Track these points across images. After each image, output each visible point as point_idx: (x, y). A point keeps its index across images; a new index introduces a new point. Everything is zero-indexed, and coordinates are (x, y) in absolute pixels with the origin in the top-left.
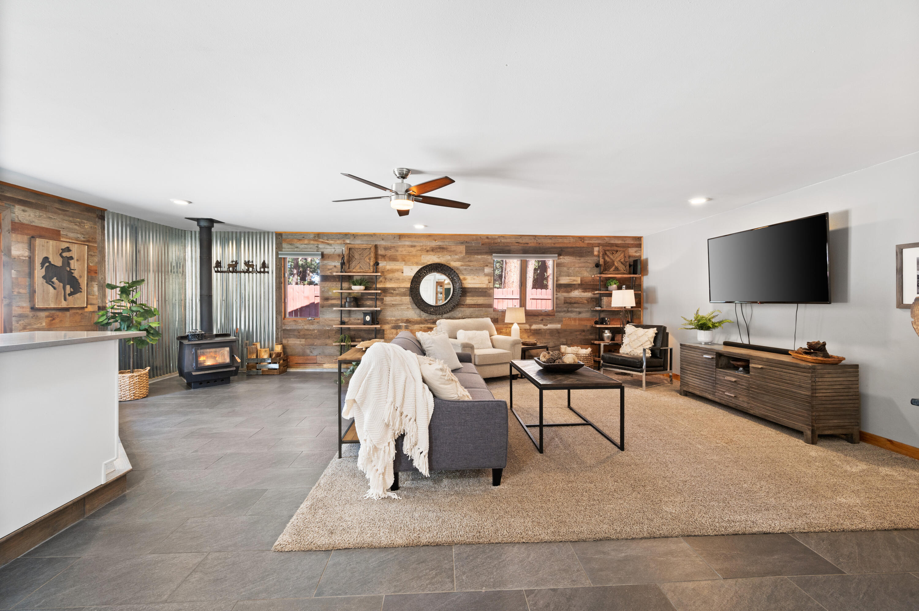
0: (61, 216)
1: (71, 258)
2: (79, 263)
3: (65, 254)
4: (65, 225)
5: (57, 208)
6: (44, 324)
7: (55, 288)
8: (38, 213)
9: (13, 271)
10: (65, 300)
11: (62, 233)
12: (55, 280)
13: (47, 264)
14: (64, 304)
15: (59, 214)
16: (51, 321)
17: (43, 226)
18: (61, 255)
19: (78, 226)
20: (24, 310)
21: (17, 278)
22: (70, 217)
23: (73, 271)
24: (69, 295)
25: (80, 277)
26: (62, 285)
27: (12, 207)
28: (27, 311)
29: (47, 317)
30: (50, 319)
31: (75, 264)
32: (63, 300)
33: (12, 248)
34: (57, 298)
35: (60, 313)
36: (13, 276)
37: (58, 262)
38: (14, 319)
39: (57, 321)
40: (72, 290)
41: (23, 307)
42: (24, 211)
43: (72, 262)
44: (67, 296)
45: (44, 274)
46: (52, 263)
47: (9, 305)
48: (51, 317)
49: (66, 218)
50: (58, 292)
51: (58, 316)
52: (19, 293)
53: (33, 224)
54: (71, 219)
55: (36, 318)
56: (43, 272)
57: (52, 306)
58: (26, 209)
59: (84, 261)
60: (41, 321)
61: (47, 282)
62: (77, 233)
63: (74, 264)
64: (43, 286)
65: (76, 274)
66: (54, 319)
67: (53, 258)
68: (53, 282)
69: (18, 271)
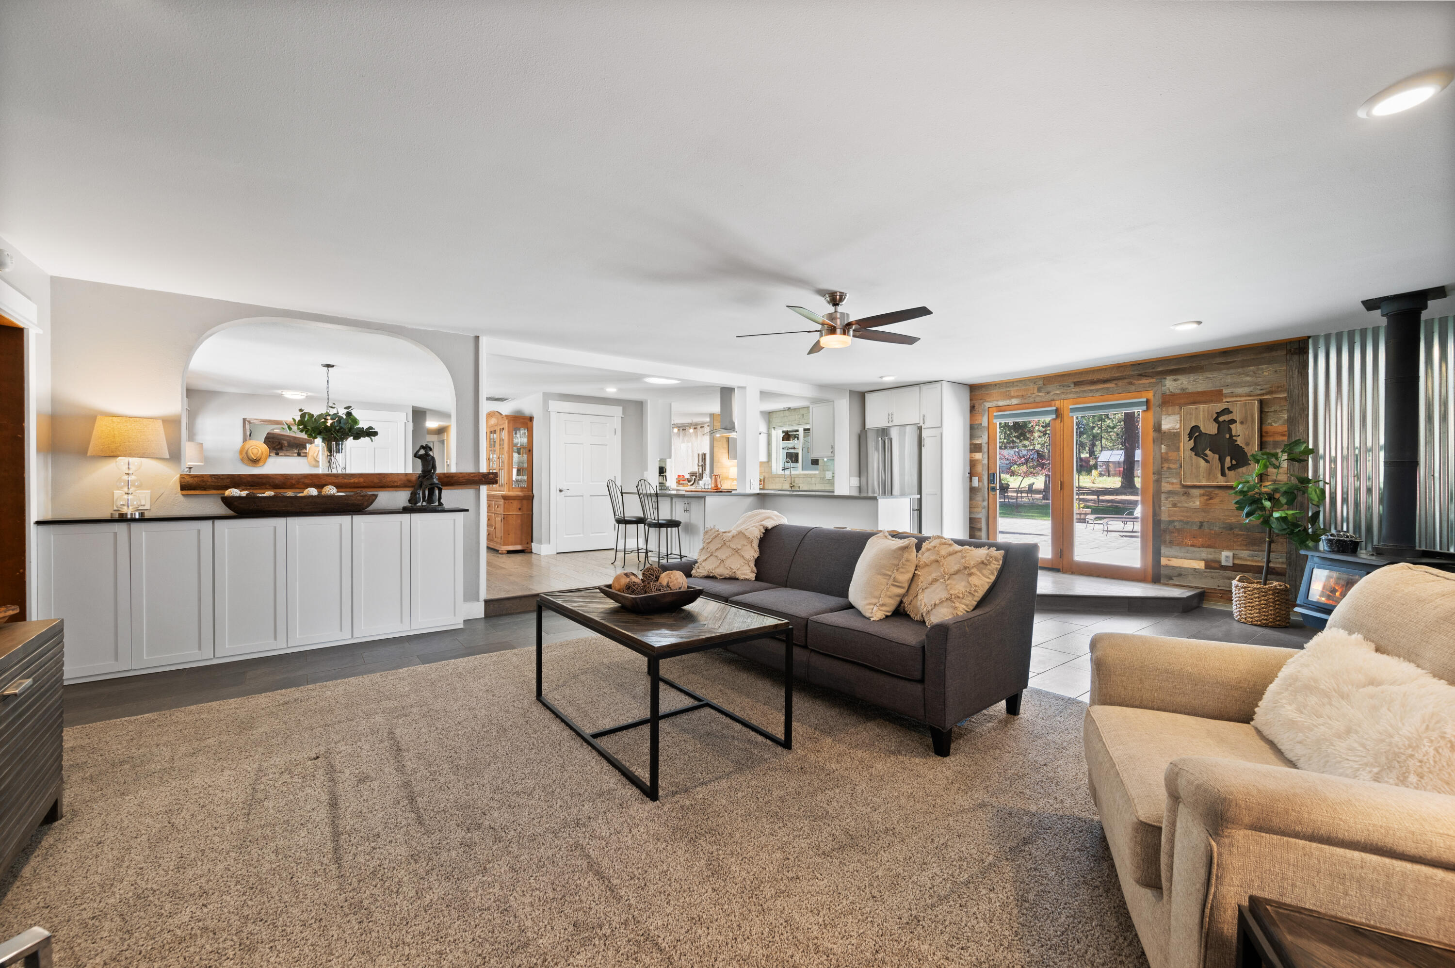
0: (1224, 372)
1: (1233, 421)
2: (1244, 426)
3: (1221, 419)
4: (1229, 381)
5: (1218, 364)
6: (1198, 503)
7: (1207, 461)
8: (1192, 377)
9: (1163, 446)
10: (1223, 474)
11: (1225, 391)
12: (1208, 452)
13: (1197, 434)
14: (1221, 481)
15: (1220, 370)
16: (1207, 500)
17: (1199, 390)
18: (1216, 420)
19: (1252, 376)
20: (1174, 486)
21: (1166, 453)
22: (1238, 368)
23: (1234, 438)
24: (1229, 469)
25: (1247, 444)
26: (1217, 456)
27: (1163, 380)
28: (1177, 488)
29: (1202, 495)
30: (1206, 498)
31: (1238, 428)
32: (1219, 475)
33: (1163, 422)
34: (1209, 474)
35: (1217, 491)
36: (1163, 451)
37: (1211, 429)
38: (1163, 496)
39: (1216, 500)
40: (1234, 462)
41: (1173, 484)
42: (1175, 380)
43: (1233, 426)
44: (1227, 471)
45: (1192, 445)
46: (1203, 431)
47: (1158, 481)
48: (1208, 496)
49: (1232, 371)
50: (1211, 467)
51: (1216, 495)
52: (1169, 468)
53: (1187, 391)
54: (1239, 370)
55: (1188, 496)
56: (1191, 443)
57: (1204, 483)
58: (1179, 377)
59: (1253, 422)
60: (1193, 499)
61: (1195, 455)
62: (1250, 386)
63: (1236, 429)
64: (1192, 460)
65: (1240, 442)
66: (1211, 499)
67: (1204, 426)
68: (1206, 455)
69: (1167, 446)
